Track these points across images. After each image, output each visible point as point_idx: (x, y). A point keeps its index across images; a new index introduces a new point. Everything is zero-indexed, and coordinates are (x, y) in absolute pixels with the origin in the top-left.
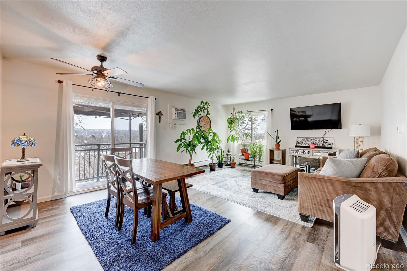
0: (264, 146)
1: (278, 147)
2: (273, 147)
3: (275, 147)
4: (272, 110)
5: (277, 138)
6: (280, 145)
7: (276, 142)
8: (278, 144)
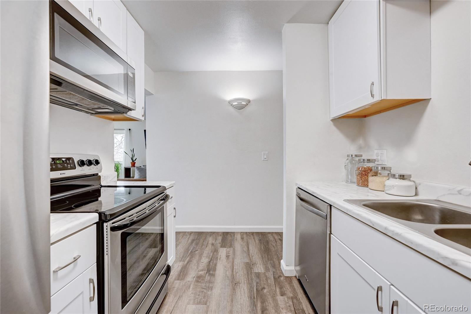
0: (122, 164)
1: (133, 164)
2: (129, 165)
3: (131, 165)
4: (130, 130)
5: (133, 156)
6: (135, 163)
7: (132, 159)
8: (133, 161)
